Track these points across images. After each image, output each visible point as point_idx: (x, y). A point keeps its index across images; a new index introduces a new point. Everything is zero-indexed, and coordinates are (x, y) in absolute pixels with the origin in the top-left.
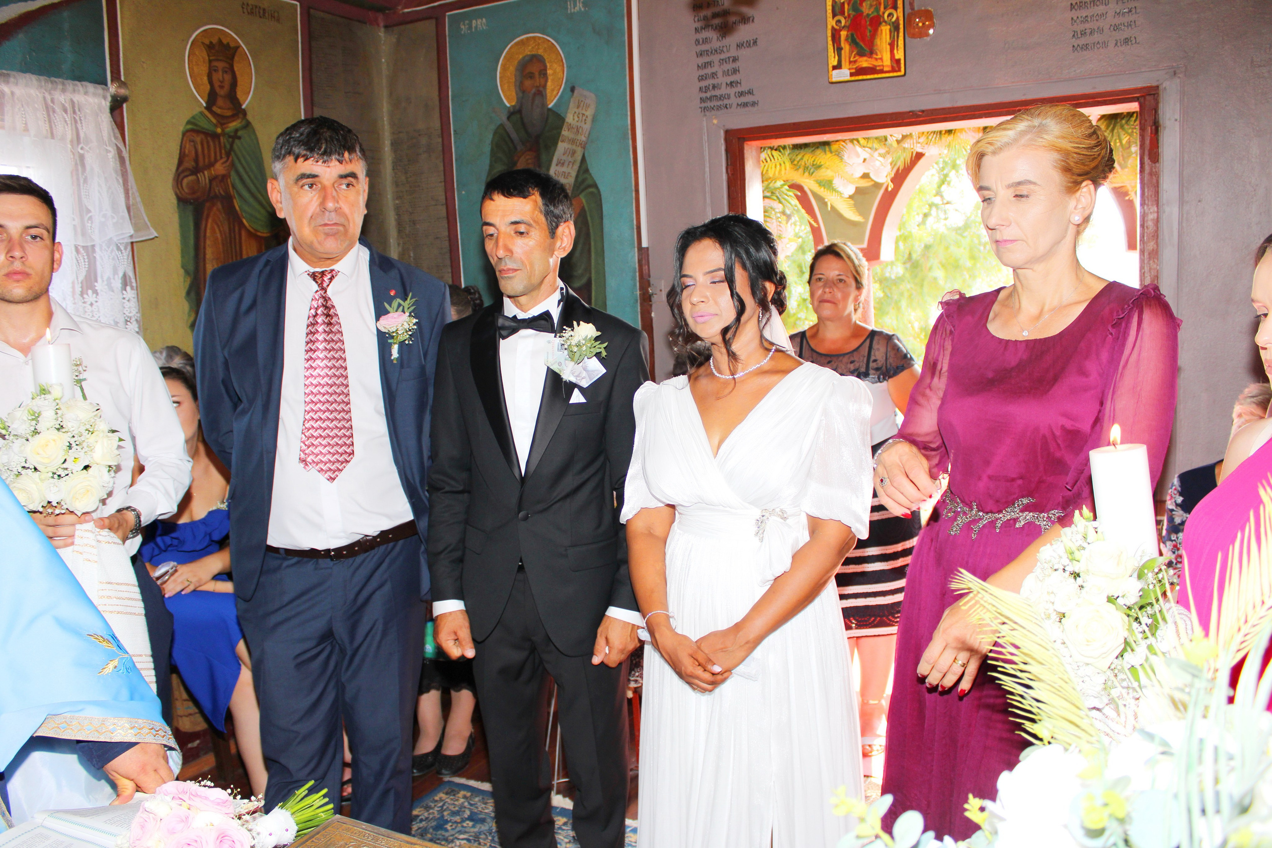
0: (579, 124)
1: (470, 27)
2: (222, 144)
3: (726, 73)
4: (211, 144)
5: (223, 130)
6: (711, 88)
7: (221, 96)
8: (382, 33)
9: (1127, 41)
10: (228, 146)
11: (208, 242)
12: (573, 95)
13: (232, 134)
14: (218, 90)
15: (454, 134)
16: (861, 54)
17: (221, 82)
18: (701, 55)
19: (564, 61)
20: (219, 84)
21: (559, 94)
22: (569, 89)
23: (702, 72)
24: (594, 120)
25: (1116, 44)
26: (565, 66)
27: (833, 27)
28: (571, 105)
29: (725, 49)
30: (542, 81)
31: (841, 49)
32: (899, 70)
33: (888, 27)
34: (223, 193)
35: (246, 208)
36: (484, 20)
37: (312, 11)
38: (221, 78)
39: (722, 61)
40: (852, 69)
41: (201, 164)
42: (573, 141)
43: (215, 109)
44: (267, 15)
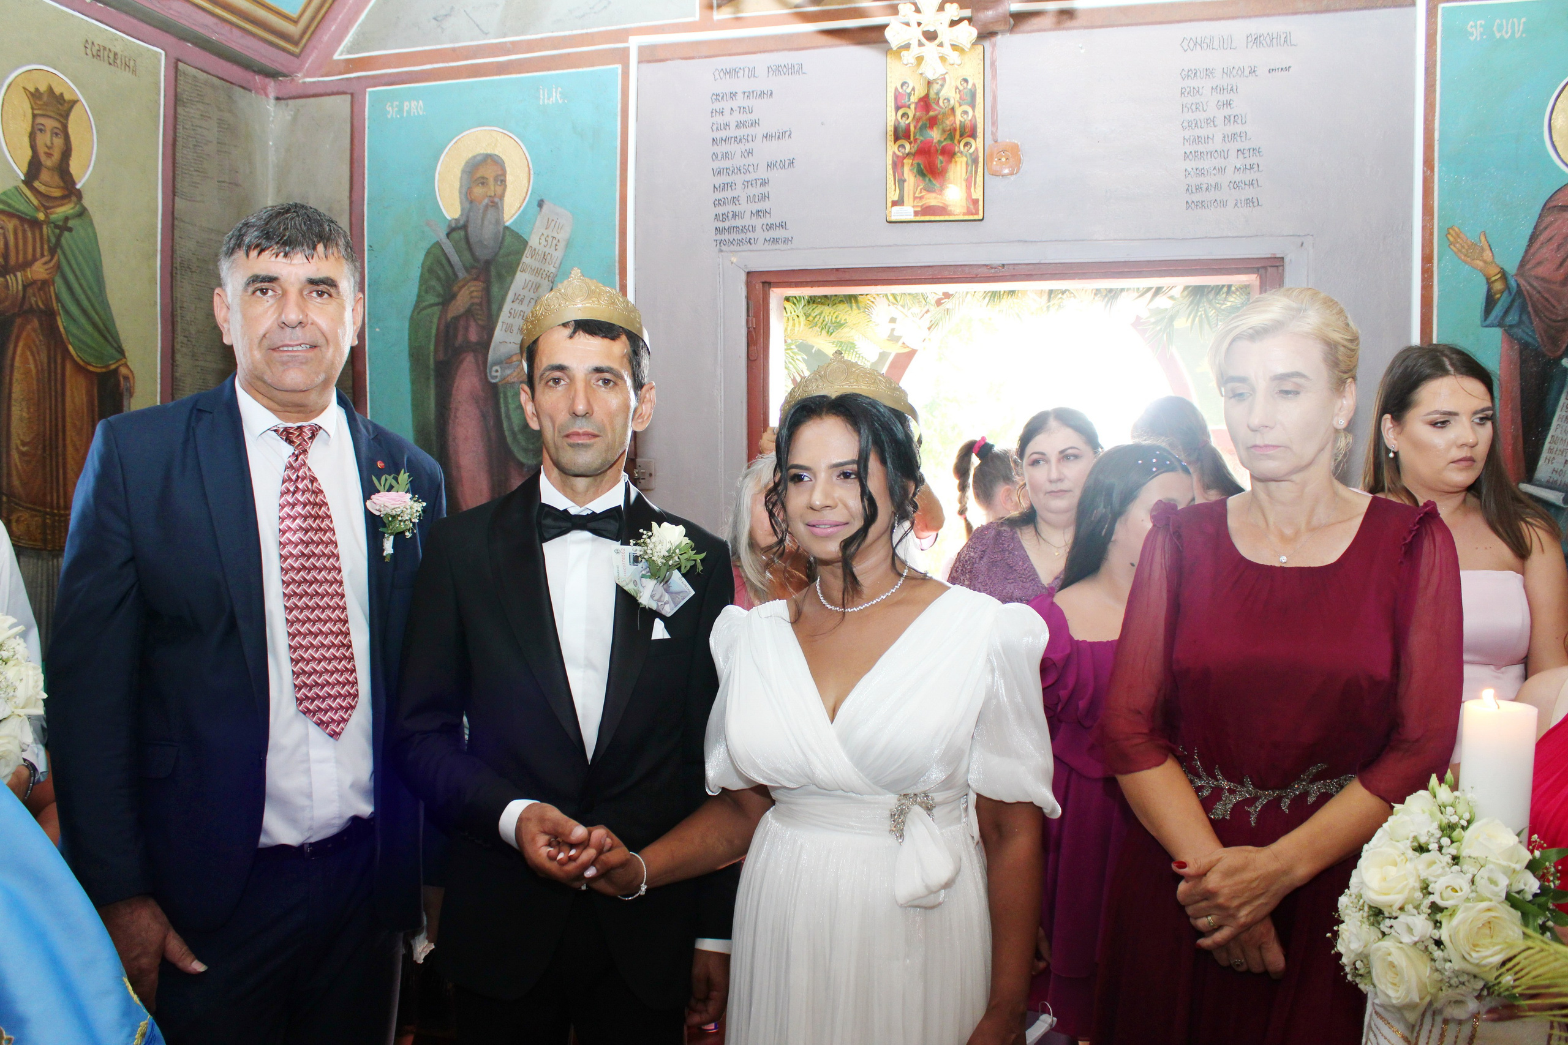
0: (547, 250)
1: (401, 110)
2: (45, 237)
3: (751, 199)
4: (29, 234)
5: (47, 216)
6: (730, 215)
7: (48, 169)
8: (271, 105)
9: (1249, 202)
10: (53, 240)
11: (17, 375)
12: (541, 211)
13: (60, 223)
14: (43, 158)
15: (369, 250)
16: (929, 190)
17: (49, 148)
18: (719, 172)
19: (531, 166)
20: (46, 150)
21: (522, 208)
22: (536, 203)
23: (720, 195)
24: (569, 244)
25: (1236, 204)
26: (532, 172)
27: (894, 153)
28: (538, 224)
29: (751, 169)
30: (499, 190)
31: (904, 181)
32: (977, 213)
33: (965, 159)
34: (40, 304)
35: (73, 329)
36: (421, 102)
37: (180, 64)
38: (49, 144)
39: (747, 184)
40: (917, 206)
41: (12, 261)
42: (537, 272)
43: (36, 184)
44: (118, 62)
